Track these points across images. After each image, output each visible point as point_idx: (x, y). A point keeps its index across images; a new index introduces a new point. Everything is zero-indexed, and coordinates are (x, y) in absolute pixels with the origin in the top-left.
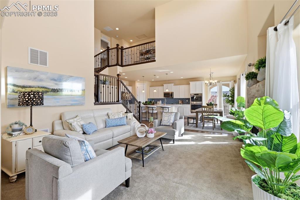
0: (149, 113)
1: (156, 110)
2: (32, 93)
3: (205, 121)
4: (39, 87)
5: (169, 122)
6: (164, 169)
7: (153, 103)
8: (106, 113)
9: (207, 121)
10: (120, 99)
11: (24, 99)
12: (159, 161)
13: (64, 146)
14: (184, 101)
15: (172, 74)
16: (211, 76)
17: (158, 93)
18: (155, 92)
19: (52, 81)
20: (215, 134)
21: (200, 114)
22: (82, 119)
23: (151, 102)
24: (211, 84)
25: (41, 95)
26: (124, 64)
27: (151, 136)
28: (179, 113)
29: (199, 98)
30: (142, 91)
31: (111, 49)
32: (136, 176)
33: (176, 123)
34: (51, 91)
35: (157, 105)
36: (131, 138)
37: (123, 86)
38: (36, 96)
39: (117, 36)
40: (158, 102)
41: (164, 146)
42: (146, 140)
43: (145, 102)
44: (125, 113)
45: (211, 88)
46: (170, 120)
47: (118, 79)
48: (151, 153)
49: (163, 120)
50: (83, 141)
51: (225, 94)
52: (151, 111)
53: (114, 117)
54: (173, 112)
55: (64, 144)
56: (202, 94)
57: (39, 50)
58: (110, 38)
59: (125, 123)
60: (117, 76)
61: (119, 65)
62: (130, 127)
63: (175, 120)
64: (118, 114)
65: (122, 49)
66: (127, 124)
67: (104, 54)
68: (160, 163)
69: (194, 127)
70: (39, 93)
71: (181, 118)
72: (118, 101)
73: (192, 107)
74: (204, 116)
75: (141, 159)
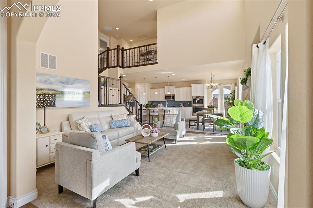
0: (150, 116)
1: (157, 113)
2: (47, 95)
3: (206, 123)
4: (49, 90)
5: (171, 123)
6: (168, 163)
7: (154, 106)
8: (110, 115)
9: (208, 123)
10: (122, 102)
11: (40, 101)
12: (163, 157)
13: (92, 138)
14: (186, 104)
15: (174, 75)
16: (212, 79)
17: (159, 95)
18: (157, 94)
19: (61, 84)
20: (215, 135)
21: (201, 117)
22: (89, 120)
23: (152, 104)
24: (212, 87)
25: (54, 97)
26: (125, 65)
27: (156, 135)
28: (181, 116)
29: (201, 101)
30: (143, 93)
31: (112, 50)
32: (143, 168)
33: (178, 124)
34: (60, 93)
35: (158, 108)
36: (137, 138)
37: (126, 89)
38: (50, 99)
39: (117, 36)
40: (159, 105)
41: (167, 146)
42: (151, 139)
43: (145, 105)
44: (128, 115)
45: (212, 91)
46: (172, 121)
47: (121, 81)
48: (155, 150)
49: (165, 121)
50: (104, 135)
51: (226, 97)
52: (152, 114)
53: (118, 118)
54: (175, 114)
55: (92, 136)
56: (203, 96)
57: (49, 54)
58: (109, 37)
59: (129, 124)
60: (119, 79)
61: (120, 67)
62: (134, 128)
63: (177, 121)
64: (122, 116)
65: (123, 50)
66: (131, 126)
67: (104, 55)
68: (164, 158)
69: (195, 129)
70: (52, 96)
71: (182, 120)
72: (121, 103)
73: (194, 110)
74: (205, 118)
75: (147, 155)
